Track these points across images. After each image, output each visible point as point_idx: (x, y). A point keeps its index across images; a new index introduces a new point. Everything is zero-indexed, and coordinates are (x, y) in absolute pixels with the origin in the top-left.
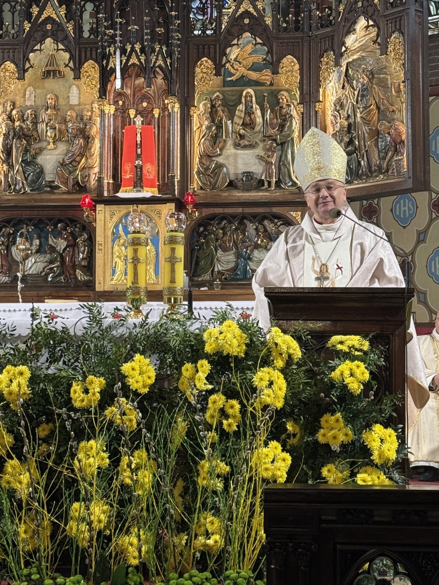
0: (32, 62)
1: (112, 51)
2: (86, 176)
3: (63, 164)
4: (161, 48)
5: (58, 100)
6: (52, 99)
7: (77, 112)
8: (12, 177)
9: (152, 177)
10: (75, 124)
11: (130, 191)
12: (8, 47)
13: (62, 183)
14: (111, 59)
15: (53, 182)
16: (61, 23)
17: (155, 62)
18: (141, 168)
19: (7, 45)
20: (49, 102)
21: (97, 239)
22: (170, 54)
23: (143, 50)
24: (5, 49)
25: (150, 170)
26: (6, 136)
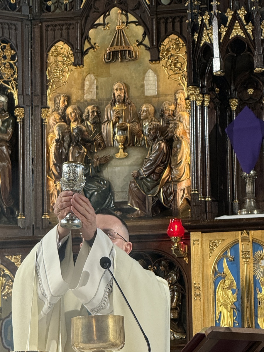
0: (92, 42)
1: (206, 21)
2: (171, 193)
3: (137, 178)
5: (128, 91)
6: (120, 89)
7: (155, 106)
10: (154, 123)
12: (60, 22)
13: (138, 204)
14: (205, 31)
15: (126, 203)
19: (59, 19)
20: (117, 93)
21: (193, 282)
23: (249, 18)
24: (56, 26)
26: (60, 142)
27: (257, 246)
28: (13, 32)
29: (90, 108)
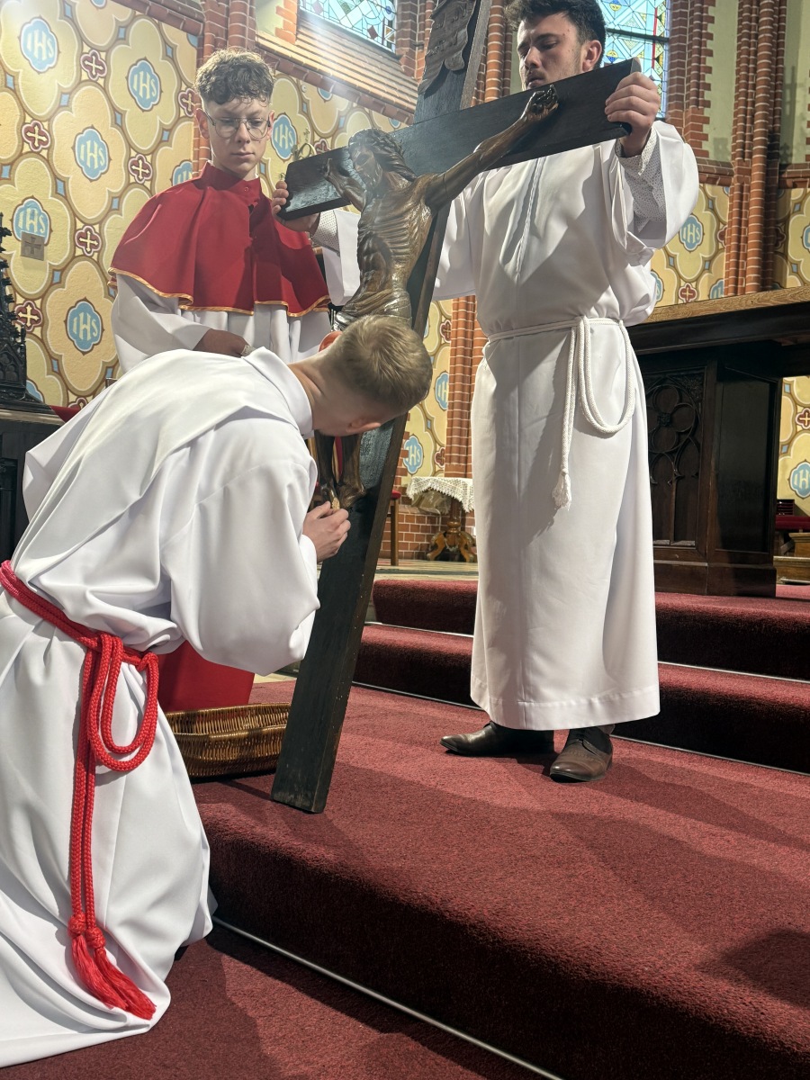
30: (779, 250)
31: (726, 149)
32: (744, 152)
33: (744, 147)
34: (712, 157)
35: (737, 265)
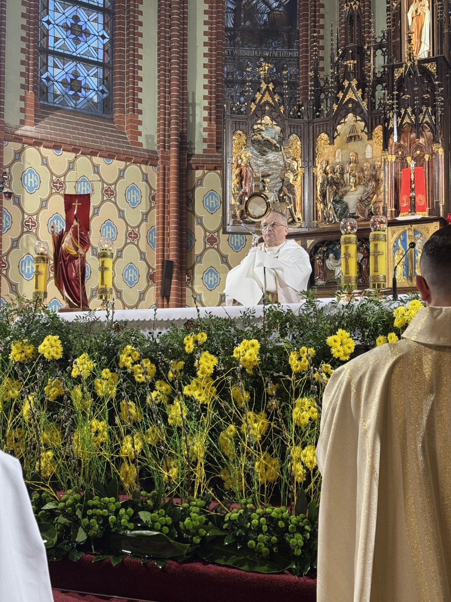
0: (339, 132)
1: (391, 116)
2: (377, 208)
3: (361, 201)
4: (427, 109)
5: (357, 156)
6: (353, 156)
8: (326, 212)
9: (423, 204)
10: (369, 172)
11: (407, 215)
12: (323, 123)
13: (361, 214)
14: (390, 121)
15: (355, 213)
16: (358, 102)
17: (423, 120)
18: (415, 199)
19: (322, 121)
20: (351, 158)
22: (434, 113)
23: (413, 112)
24: (320, 125)
25: (421, 199)
26: (322, 184)
27: (415, 232)
28: (299, 130)
29: (338, 166)
30: (189, 209)
31: (154, 142)
32: (165, 145)
33: (165, 142)
34: (145, 147)
35: (164, 218)
